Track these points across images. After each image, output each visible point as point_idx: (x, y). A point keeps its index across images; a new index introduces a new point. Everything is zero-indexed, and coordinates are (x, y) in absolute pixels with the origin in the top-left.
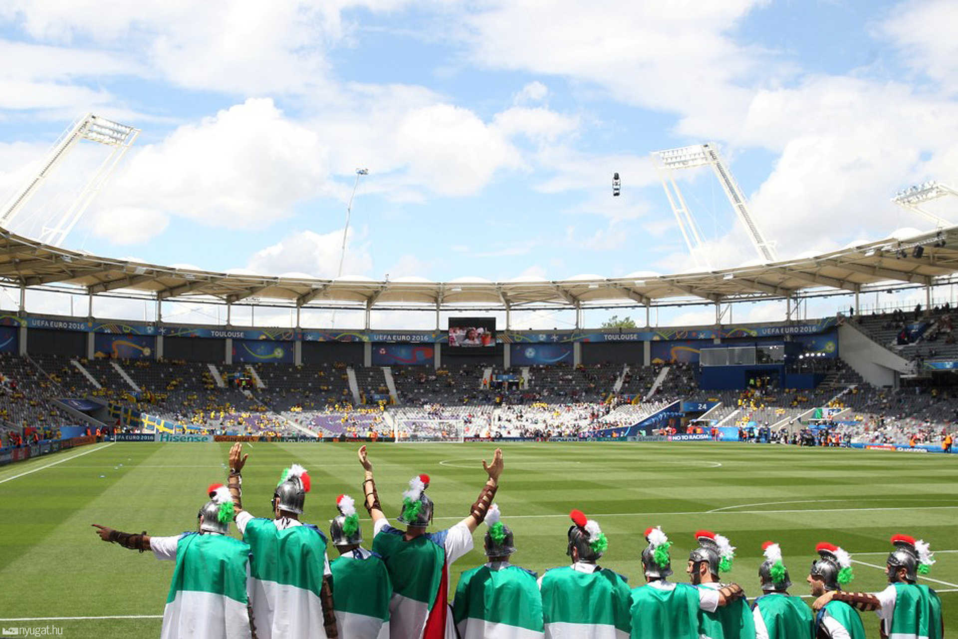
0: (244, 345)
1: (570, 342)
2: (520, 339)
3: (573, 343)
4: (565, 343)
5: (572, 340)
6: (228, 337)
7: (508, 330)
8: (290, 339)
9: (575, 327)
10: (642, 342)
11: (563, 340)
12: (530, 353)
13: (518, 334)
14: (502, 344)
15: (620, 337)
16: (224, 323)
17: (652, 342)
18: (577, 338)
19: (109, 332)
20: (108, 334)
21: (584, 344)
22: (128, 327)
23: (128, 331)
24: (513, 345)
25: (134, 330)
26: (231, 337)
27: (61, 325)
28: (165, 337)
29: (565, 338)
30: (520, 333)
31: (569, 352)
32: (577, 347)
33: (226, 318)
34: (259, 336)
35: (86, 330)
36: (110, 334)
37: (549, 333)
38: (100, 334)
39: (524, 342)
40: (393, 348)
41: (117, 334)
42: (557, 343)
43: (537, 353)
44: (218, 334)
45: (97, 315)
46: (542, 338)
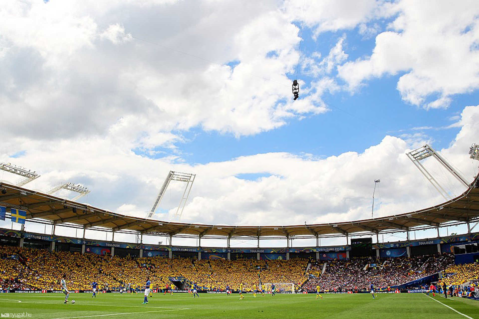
0: (265, 256)
1: (404, 247)
2: (382, 247)
3: (406, 247)
4: (402, 247)
5: (405, 246)
6: (257, 253)
7: (378, 243)
8: (284, 252)
9: (406, 240)
10: (436, 245)
11: (401, 246)
12: (388, 253)
13: (382, 245)
14: (375, 250)
15: (426, 243)
16: (256, 246)
17: (441, 244)
18: (407, 245)
19: (207, 252)
20: (206, 253)
21: (411, 248)
22: (214, 250)
23: (215, 251)
24: (380, 250)
25: (217, 251)
26: (259, 253)
27: (186, 250)
28: (231, 253)
29: (402, 245)
30: (383, 244)
31: (405, 252)
32: (408, 248)
33: (257, 245)
34: (270, 251)
35: (197, 252)
36: (207, 253)
37: (395, 243)
38: (203, 253)
39: (385, 248)
40: (329, 254)
41: (210, 253)
42: (399, 248)
43: (391, 253)
44: (253, 251)
45: (202, 245)
46: (392, 246)
